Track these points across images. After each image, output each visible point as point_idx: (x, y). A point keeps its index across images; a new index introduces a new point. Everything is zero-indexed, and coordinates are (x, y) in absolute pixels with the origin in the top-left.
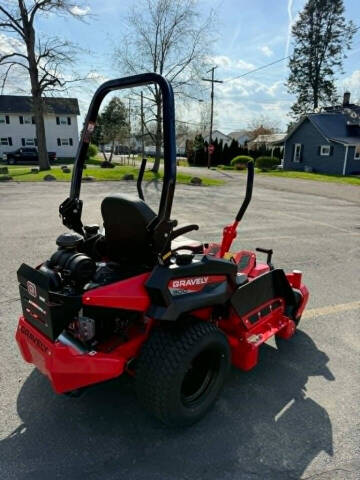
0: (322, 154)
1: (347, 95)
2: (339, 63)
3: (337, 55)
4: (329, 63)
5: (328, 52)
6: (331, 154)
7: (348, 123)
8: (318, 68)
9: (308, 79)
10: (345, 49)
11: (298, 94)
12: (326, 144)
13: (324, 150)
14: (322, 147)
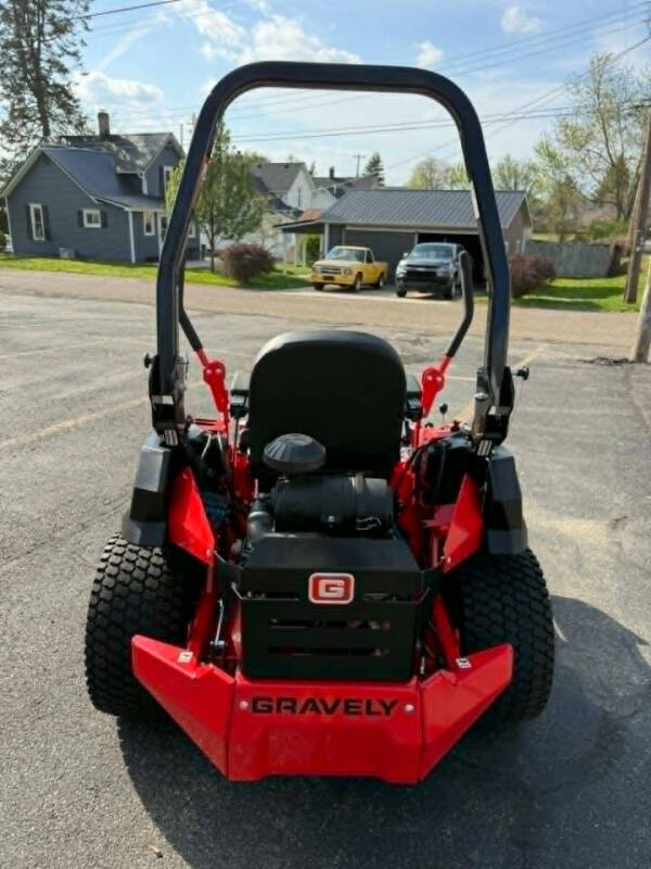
0: (87, 225)
1: (103, 117)
2: (75, 54)
3: (67, 37)
4: (56, 49)
5: (48, 28)
6: (105, 225)
7: (119, 170)
8: (35, 56)
9: (21, 74)
10: (78, 27)
11: (7, 103)
12: (91, 205)
13: (90, 217)
14: (86, 212)
